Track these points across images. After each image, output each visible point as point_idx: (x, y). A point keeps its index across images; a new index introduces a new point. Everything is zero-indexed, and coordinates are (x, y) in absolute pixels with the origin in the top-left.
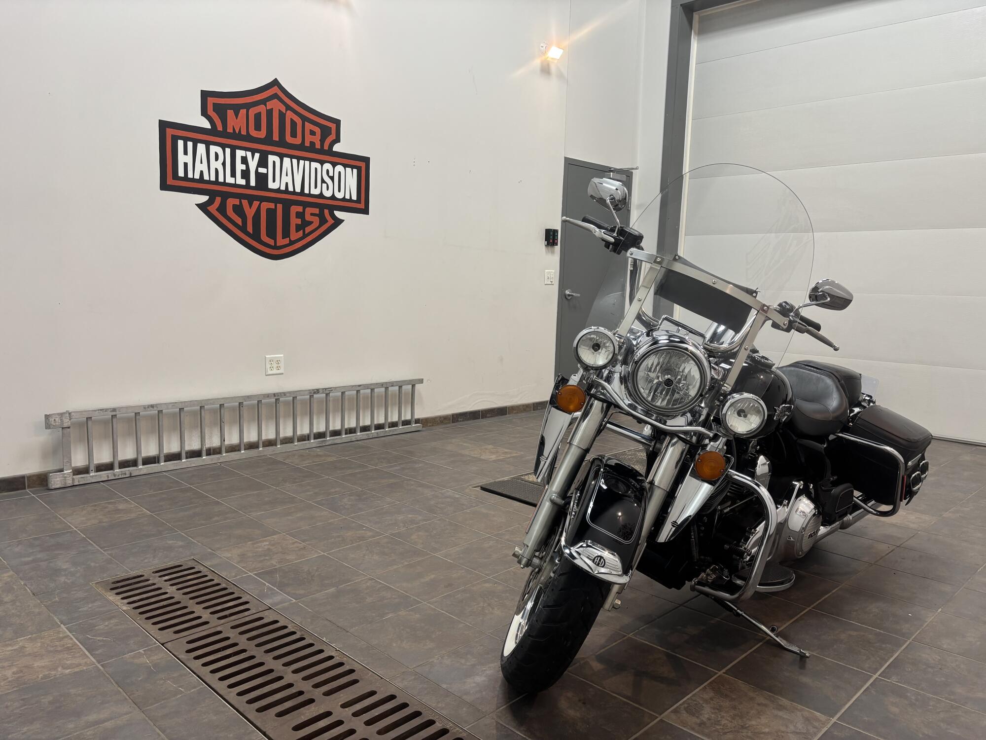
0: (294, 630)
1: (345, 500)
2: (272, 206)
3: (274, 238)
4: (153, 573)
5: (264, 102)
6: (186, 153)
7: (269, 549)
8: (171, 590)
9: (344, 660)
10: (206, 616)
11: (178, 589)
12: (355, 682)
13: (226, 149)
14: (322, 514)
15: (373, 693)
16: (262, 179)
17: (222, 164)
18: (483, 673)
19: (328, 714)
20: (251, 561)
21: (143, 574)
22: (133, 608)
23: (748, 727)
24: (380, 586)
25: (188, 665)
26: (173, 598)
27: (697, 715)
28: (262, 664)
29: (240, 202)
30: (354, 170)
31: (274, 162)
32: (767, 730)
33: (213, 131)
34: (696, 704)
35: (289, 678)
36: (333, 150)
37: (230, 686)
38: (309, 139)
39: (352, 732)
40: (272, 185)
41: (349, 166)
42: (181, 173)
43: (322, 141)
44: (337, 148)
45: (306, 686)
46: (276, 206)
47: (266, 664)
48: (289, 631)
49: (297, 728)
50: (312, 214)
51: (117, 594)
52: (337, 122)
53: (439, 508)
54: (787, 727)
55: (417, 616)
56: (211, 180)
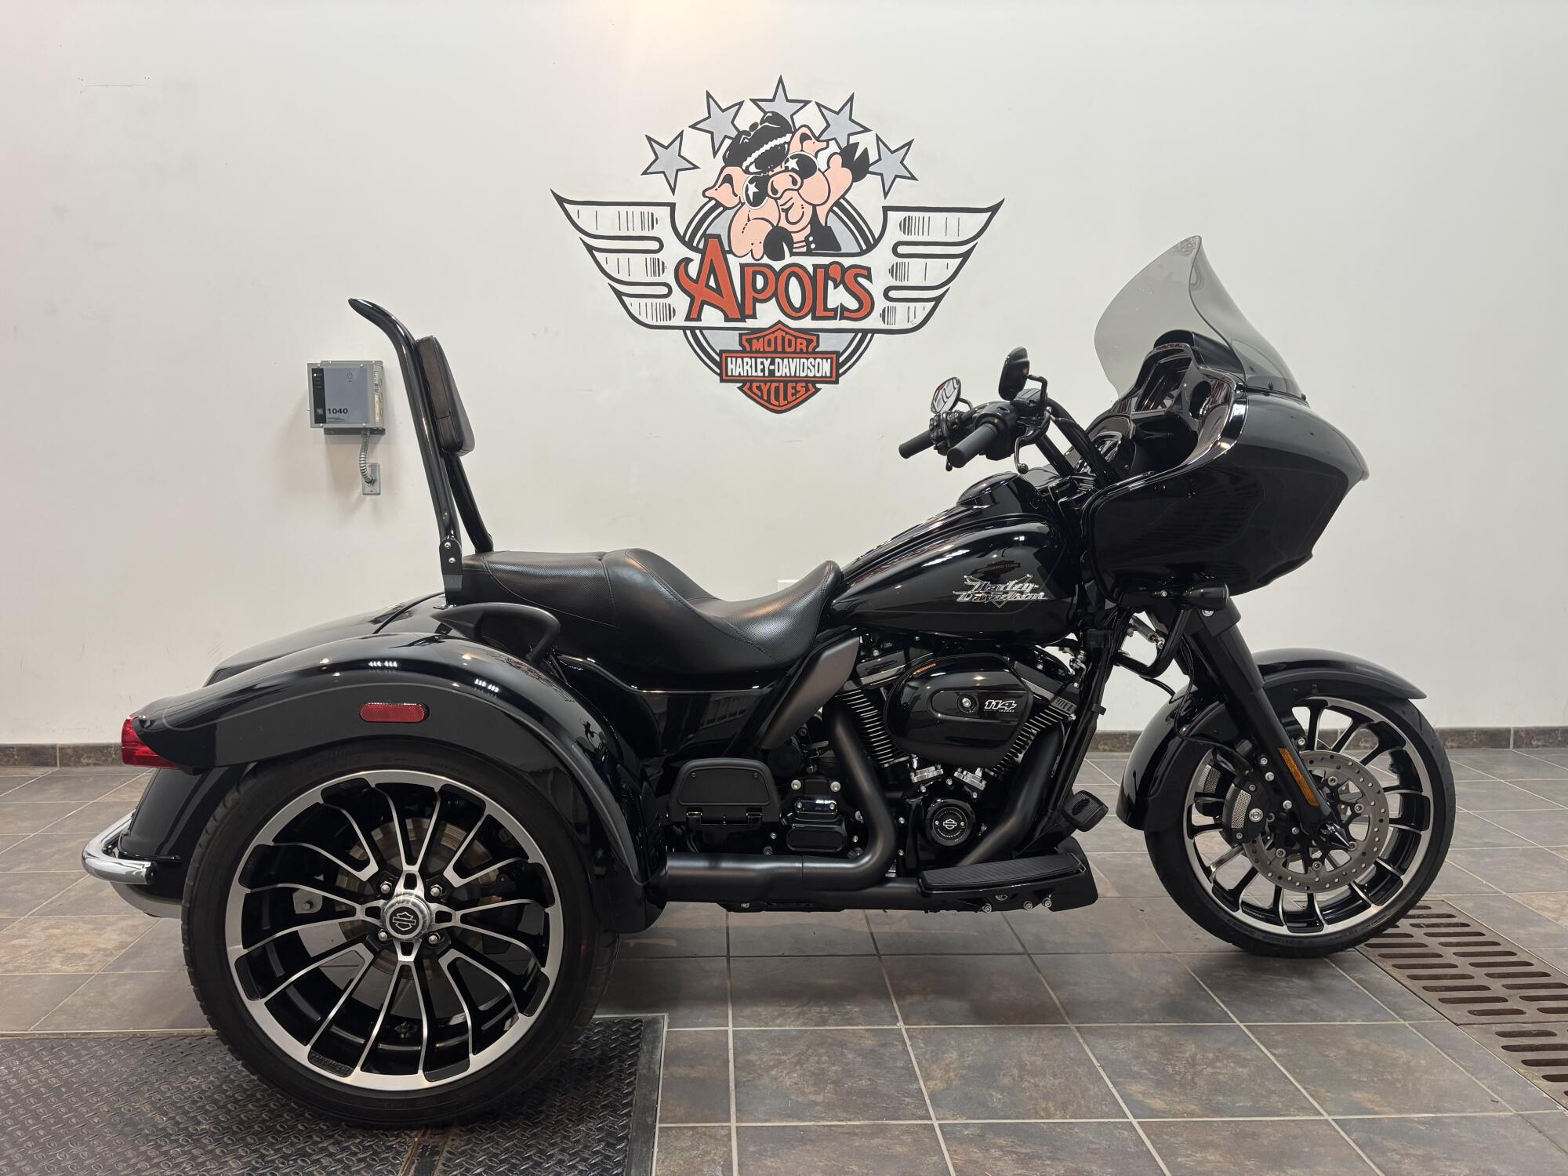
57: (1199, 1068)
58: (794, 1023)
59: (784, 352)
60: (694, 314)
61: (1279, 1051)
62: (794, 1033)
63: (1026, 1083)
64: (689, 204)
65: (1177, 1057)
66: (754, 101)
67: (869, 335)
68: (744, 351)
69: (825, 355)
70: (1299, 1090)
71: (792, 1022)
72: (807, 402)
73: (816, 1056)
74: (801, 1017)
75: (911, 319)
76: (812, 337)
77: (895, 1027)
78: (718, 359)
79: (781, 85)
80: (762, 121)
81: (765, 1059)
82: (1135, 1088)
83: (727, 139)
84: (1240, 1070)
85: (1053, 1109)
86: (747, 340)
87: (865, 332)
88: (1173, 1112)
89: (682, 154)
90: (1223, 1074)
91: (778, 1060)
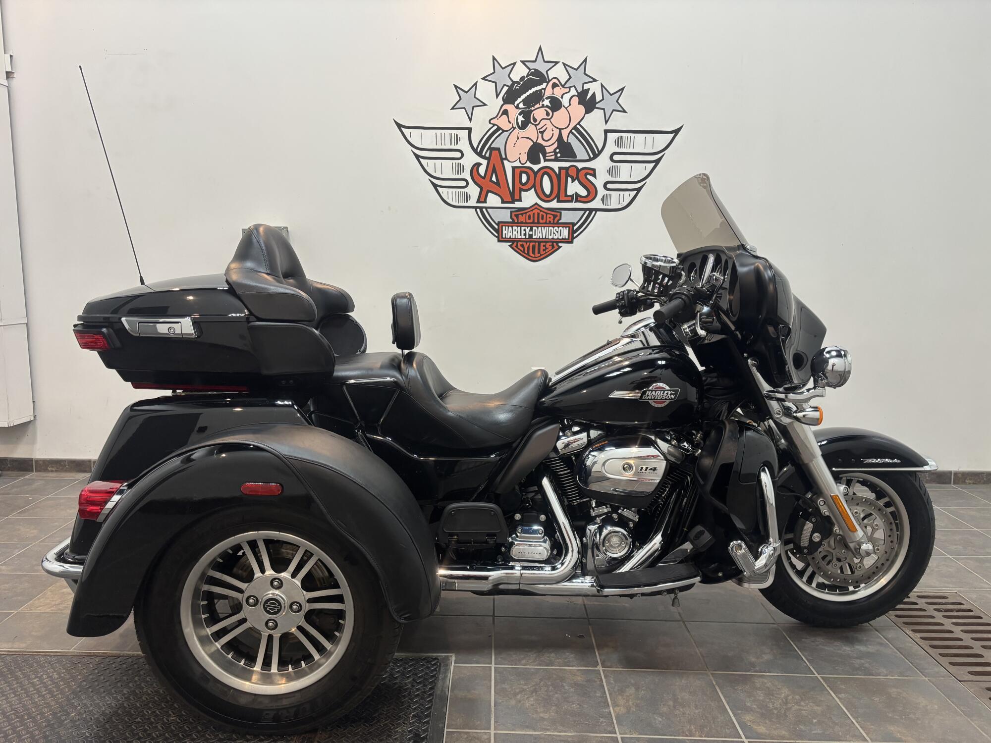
57: (789, 705)
58: (532, 664)
59: (538, 223)
60: (482, 198)
61: (842, 695)
62: (533, 670)
63: (677, 711)
64: (480, 129)
65: (775, 697)
66: (523, 62)
67: (594, 212)
68: (513, 222)
69: (565, 225)
70: (854, 724)
71: (531, 662)
72: (553, 255)
73: (545, 687)
74: (538, 659)
75: (620, 203)
76: (555, 213)
77: (596, 669)
78: (496, 227)
79: (540, 52)
80: (528, 75)
81: (514, 688)
82: (748, 718)
83: (505, 87)
84: (817, 708)
85: (694, 730)
86: (515, 215)
87: (591, 210)
88: (771, 735)
89: (476, 96)
90: (804, 710)
91: (522, 688)
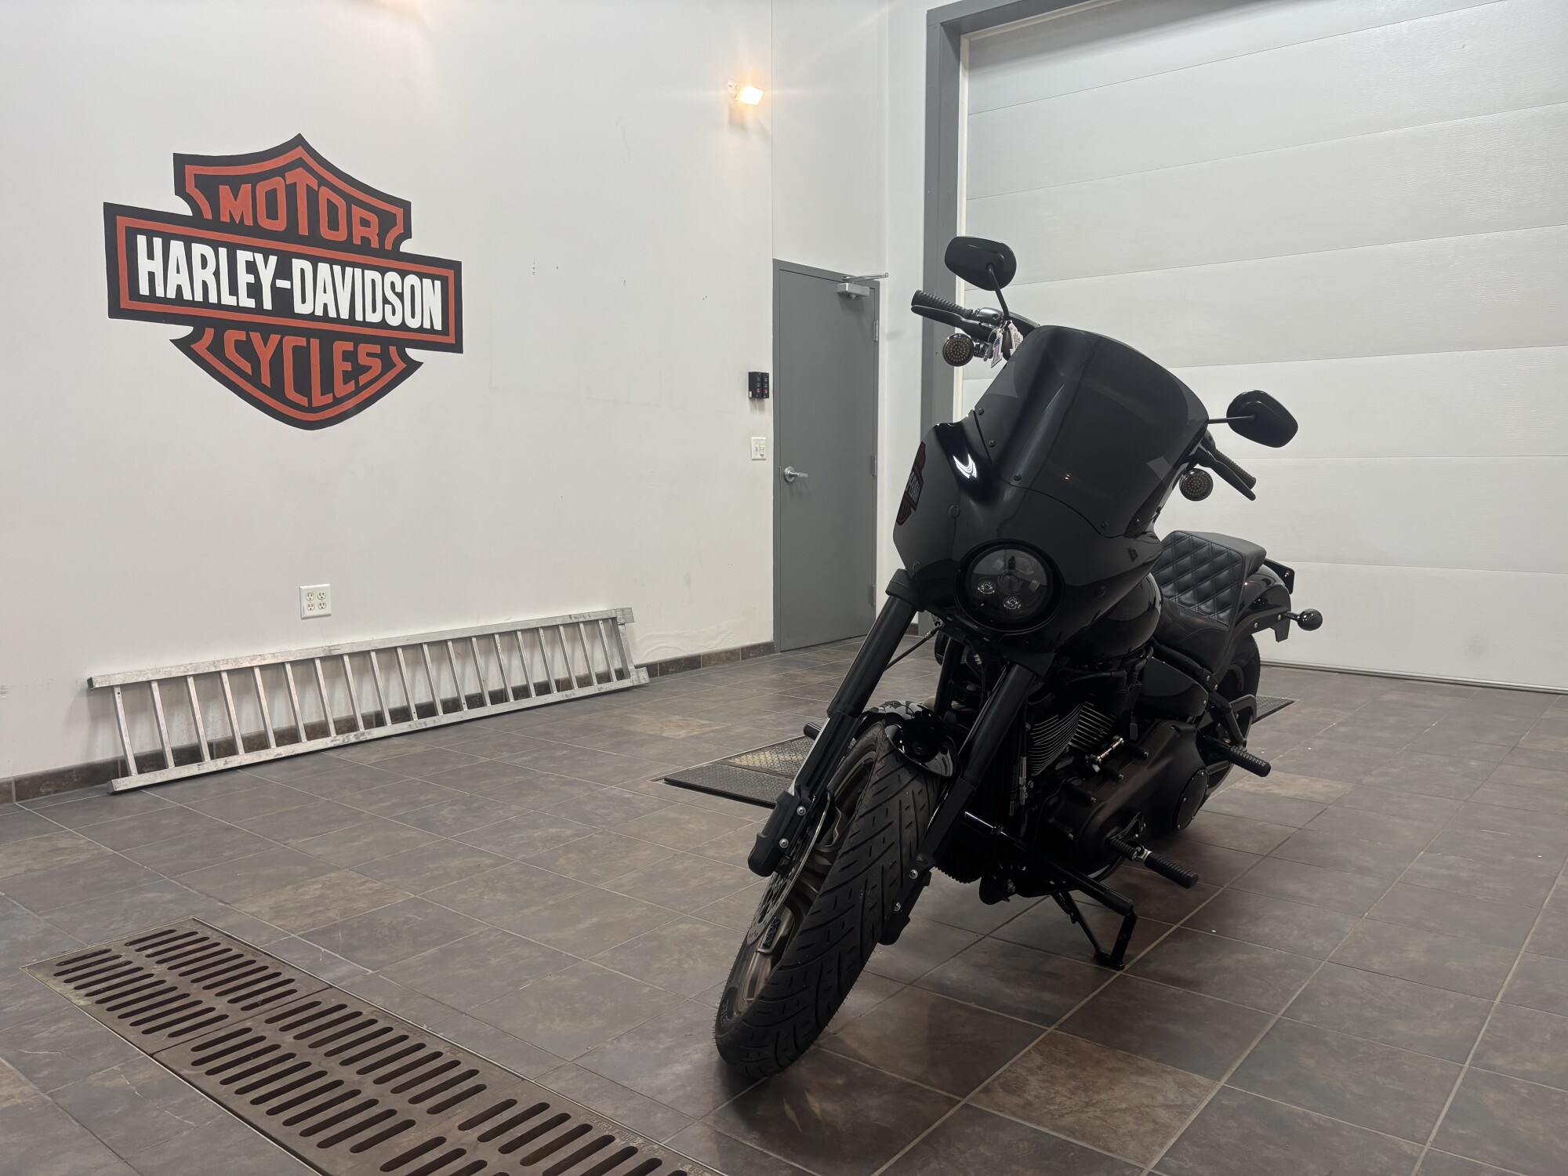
0: (373, 1017)
1: (444, 812)
2: (302, 342)
3: (307, 393)
4: (126, 945)
5: (281, 172)
6: (151, 256)
7: (322, 896)
8: (159, 970)
9: (459, 1057)
10: (221, 1005)
11: (170, 969)
12: (479, 1088)
13: (220, 249)
14: (408, 835)
15: (510, 1103)
16: (283, 298)
17: (214, 274)
18: (686, 1059)
19: (439, 1141)
20: (293, 916)
21: (109, 948)
22: (96, 1003)
23: (1097, 1102)
24: (511, 939)
25: (198, 1084)
26: (163, 982)
27: (1019, 1093)
28: (322, 1074)
29: (248, 336)
30: (436, 282)
31: (302, 271)
32: (1124, 1105)
33: (196, 221)
34: (1017, 1077)
35: (369, 1091)
36: (401, 250)
37: (272, 1112)
38: (359, 232)
39: (480, 1165)
40: (300, 308)
41: (428, 276)
42: (144, 290)
43: (382, 236)
44: (406, 247)
45: (400, 1102)
46: (308, 342)
47: (328, 1074)
48: (365, 1020)
49: (388, 1167)
50: (369, 355)
51: (67, 981)
52: (406, 206)
53: (598, 815)
54: (1152, 1098)
55: (574, 981)
56: (196, 300)
